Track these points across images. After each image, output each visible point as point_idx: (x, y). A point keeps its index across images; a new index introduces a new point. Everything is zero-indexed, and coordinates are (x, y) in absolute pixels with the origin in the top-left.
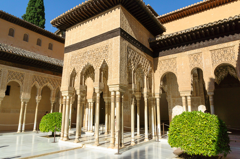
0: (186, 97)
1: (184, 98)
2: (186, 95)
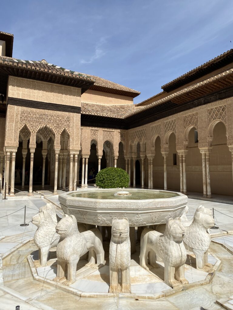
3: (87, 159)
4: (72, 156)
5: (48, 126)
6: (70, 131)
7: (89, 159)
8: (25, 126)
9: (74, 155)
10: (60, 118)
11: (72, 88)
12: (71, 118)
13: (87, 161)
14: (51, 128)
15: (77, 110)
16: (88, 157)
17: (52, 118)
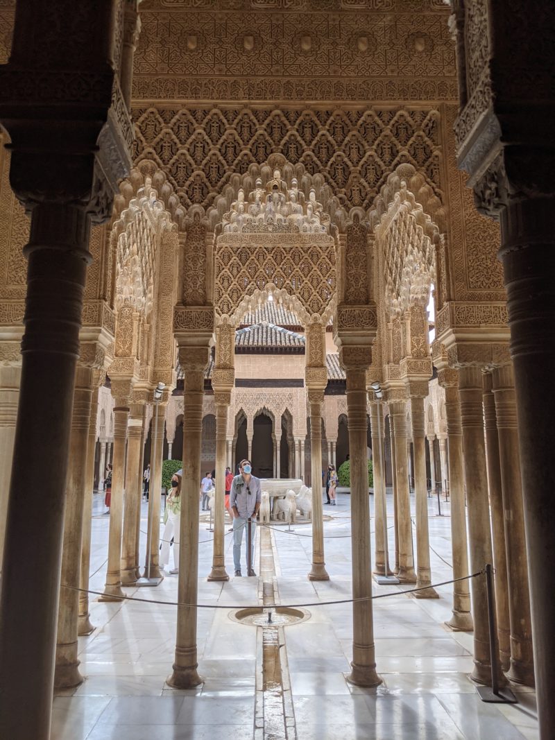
0: (332, 443)
1: (329, 444)
2: (332, 441)
3: (335, 444)
4: (297, 443)
5: (266, 407)
6: (292, 411)
7: (336, 443)
8: (241, 410)
9: (300, 442)
10: (281, 397)
11: (294, 356)
12: (294, 395)
13: (334, 447)
14: (269, 409)
15: (299, 384)
16: (336, 440)
17: (271, 397)
